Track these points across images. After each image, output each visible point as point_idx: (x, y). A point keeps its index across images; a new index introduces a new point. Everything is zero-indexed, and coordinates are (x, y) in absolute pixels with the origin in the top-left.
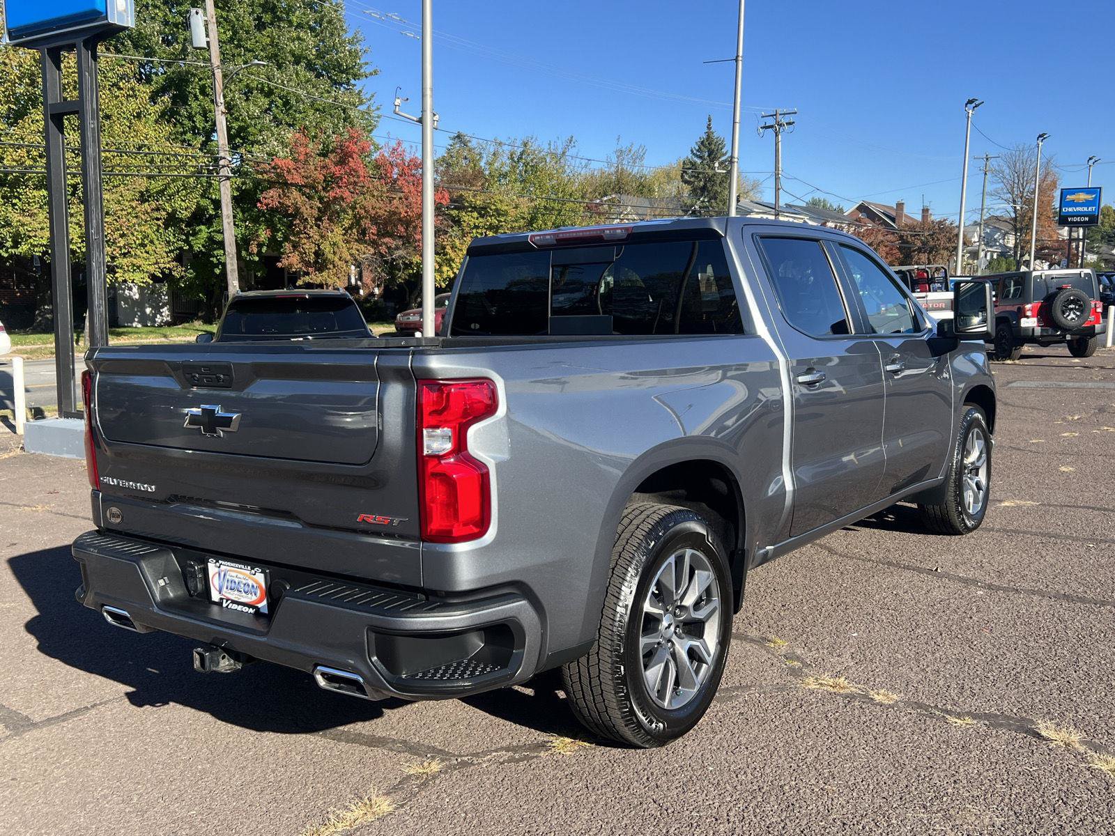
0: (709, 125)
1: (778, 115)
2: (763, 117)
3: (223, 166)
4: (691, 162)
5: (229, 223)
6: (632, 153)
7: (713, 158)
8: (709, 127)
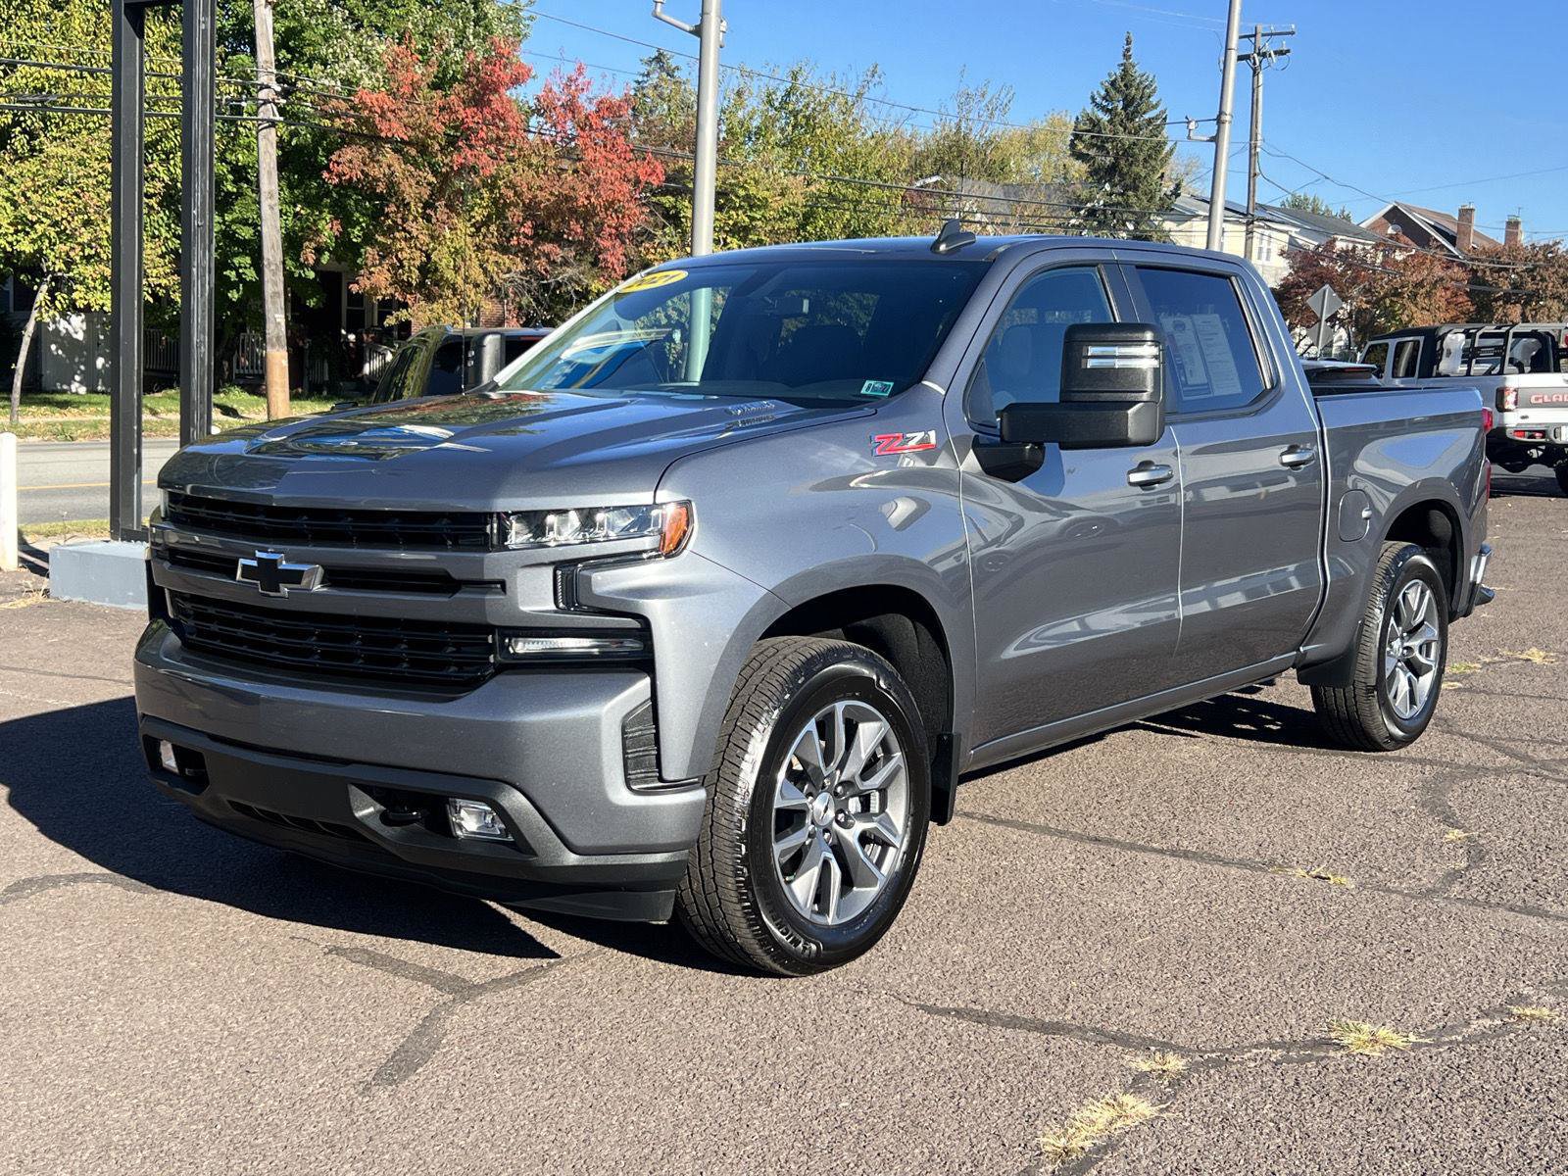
0: (1128, 50)
1: (1259, 36)
3: (266, 102)
4: (1091, 120)
5: (271, 208)
6: (988, 98)
7: (1133, 113)
8: (1126, 56)
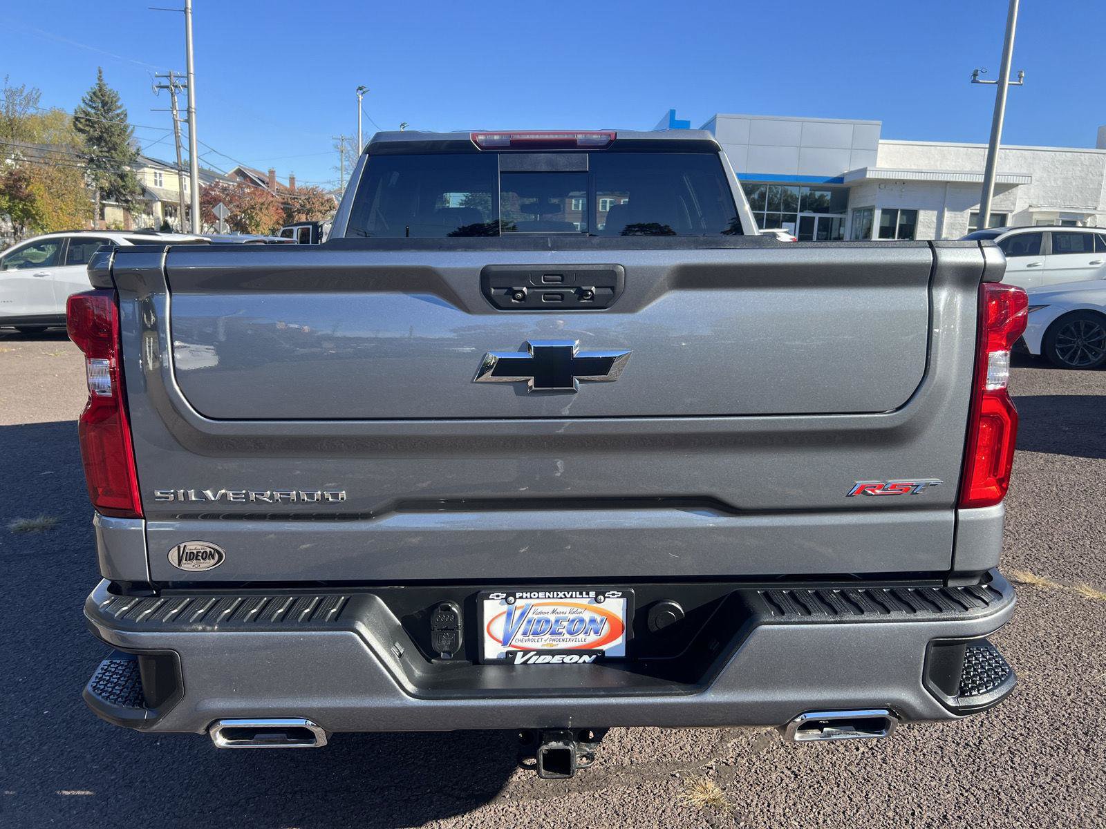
0: (100, 77)
1: (172, 77)
2: (157, 76)
4: (84, 111)
6: (24, 94)
7: (108, 110)
8: (100, 79)
